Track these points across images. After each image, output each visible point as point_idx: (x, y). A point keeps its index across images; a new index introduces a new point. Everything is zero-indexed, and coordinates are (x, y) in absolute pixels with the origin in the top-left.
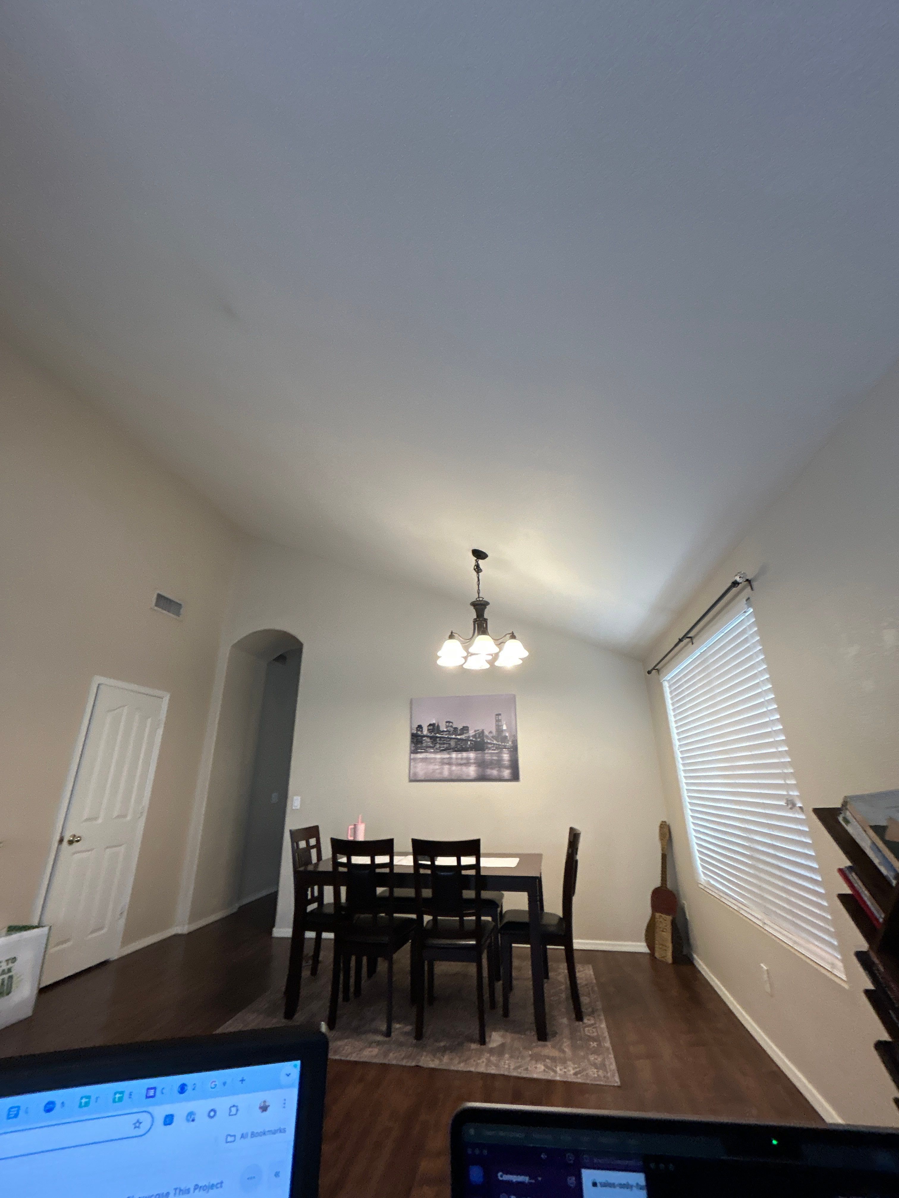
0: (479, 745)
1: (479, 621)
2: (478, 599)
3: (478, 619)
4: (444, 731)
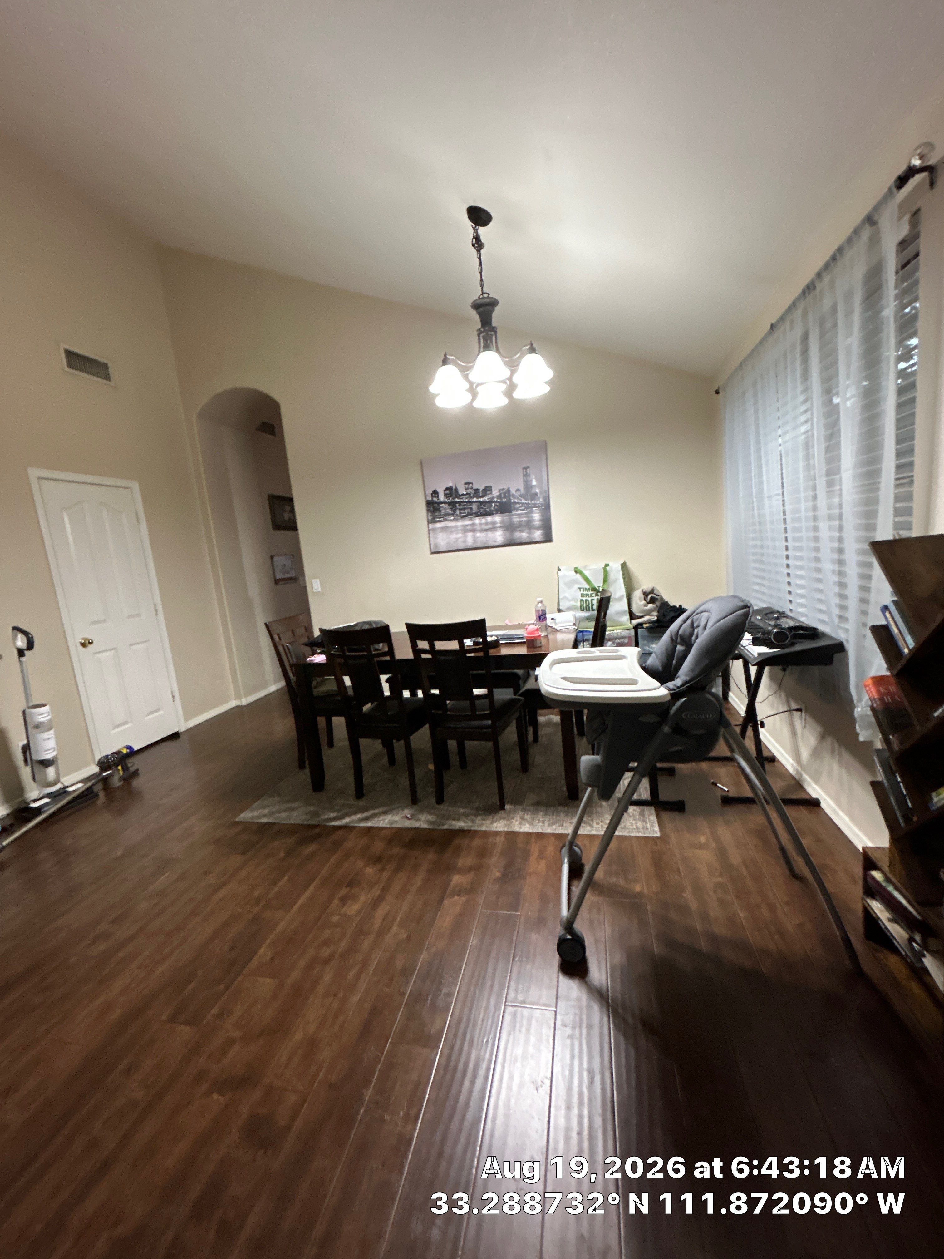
0: (505, 508)
1: (485, 331)
2: (481, 297)
3: (482, 330)
4: (463, 495)
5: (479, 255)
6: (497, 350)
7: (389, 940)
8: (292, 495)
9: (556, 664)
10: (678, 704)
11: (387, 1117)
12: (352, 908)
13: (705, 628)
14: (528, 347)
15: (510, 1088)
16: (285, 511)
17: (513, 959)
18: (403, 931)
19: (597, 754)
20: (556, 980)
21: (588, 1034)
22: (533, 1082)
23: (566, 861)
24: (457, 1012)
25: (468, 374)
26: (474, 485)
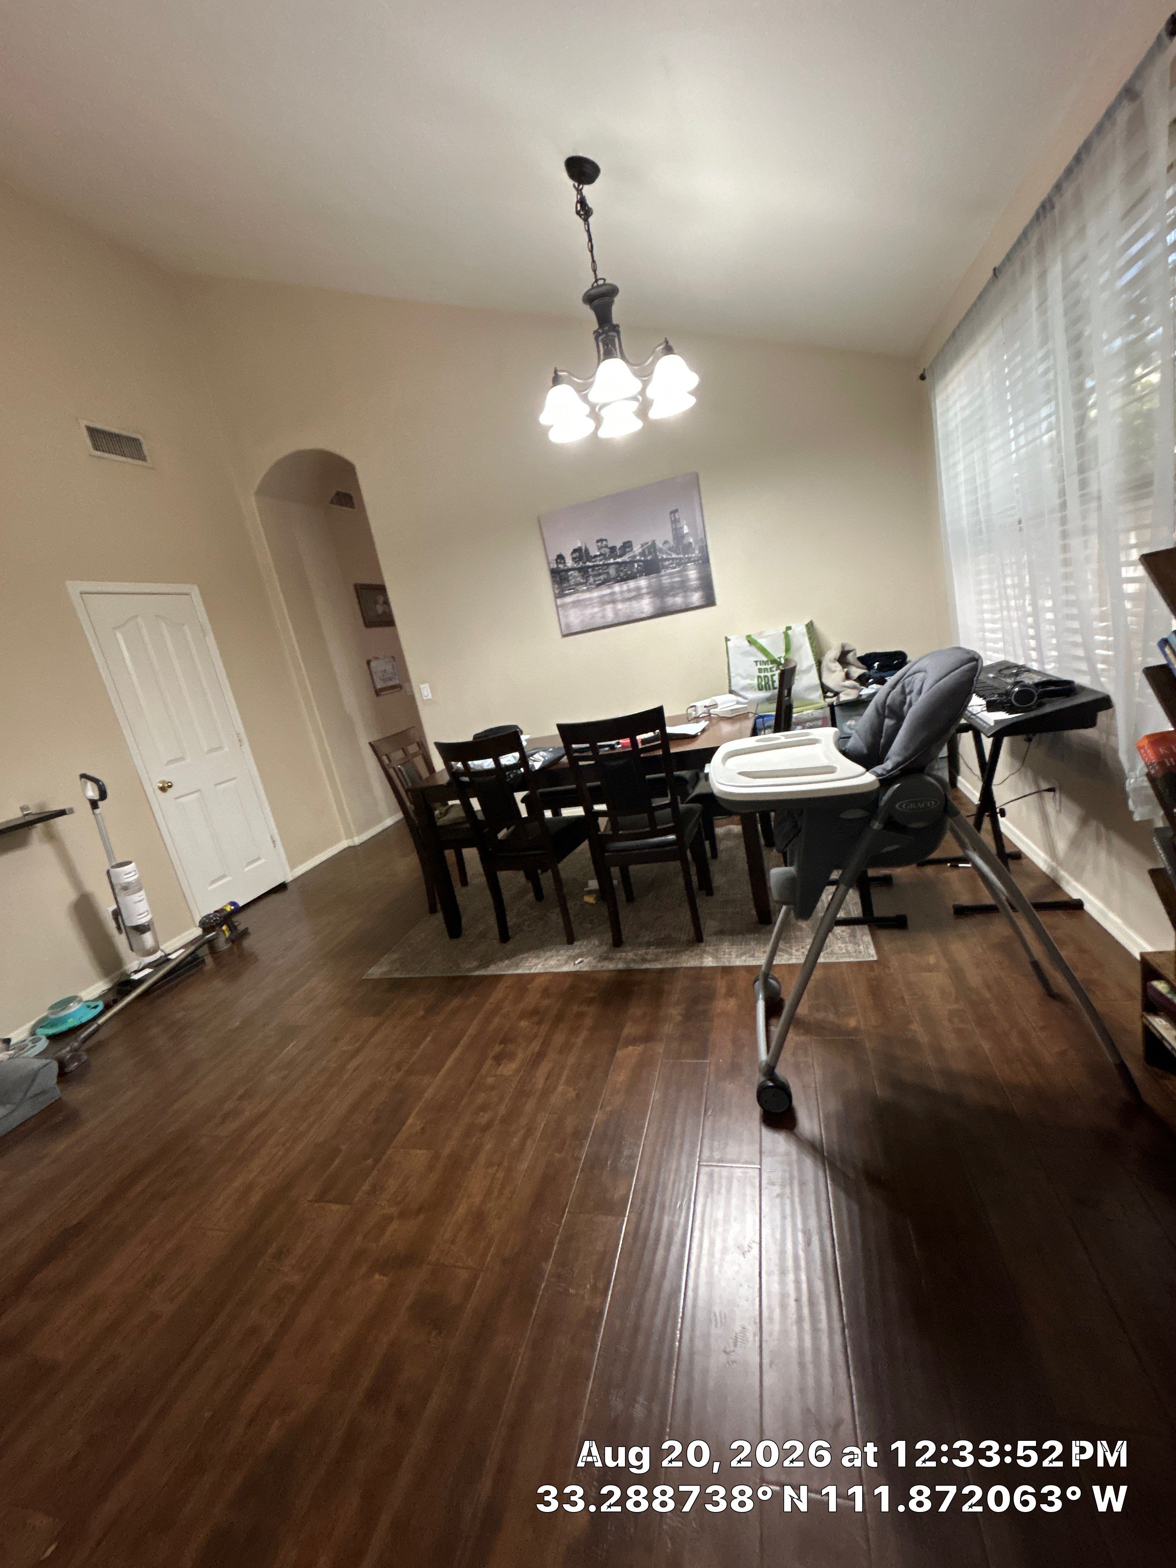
0: (651, 567)
1: (603, 333)
2: (595, 285)
3: (600, 331)
4: (596, 556)
5: (587, 226)
6: (623, 358)
7: (555, 1099)
8: (383, 580)
9: (729, 758)
10: (890, 792)
11: (572, 1291)
12: (509, 1068)
13: (920, 692)
14: (662, 347)
15: (711, 1254)
16: (376, 603)
17: (705, 1114)
18: (571, 1089)
19: (791, 865)
20: (758, 1133)
21: (801, 1192)
22: (739, 1247)
23: (761, 996)
24: (643, 1176)
25: (586, 395)
26: (609, 542)
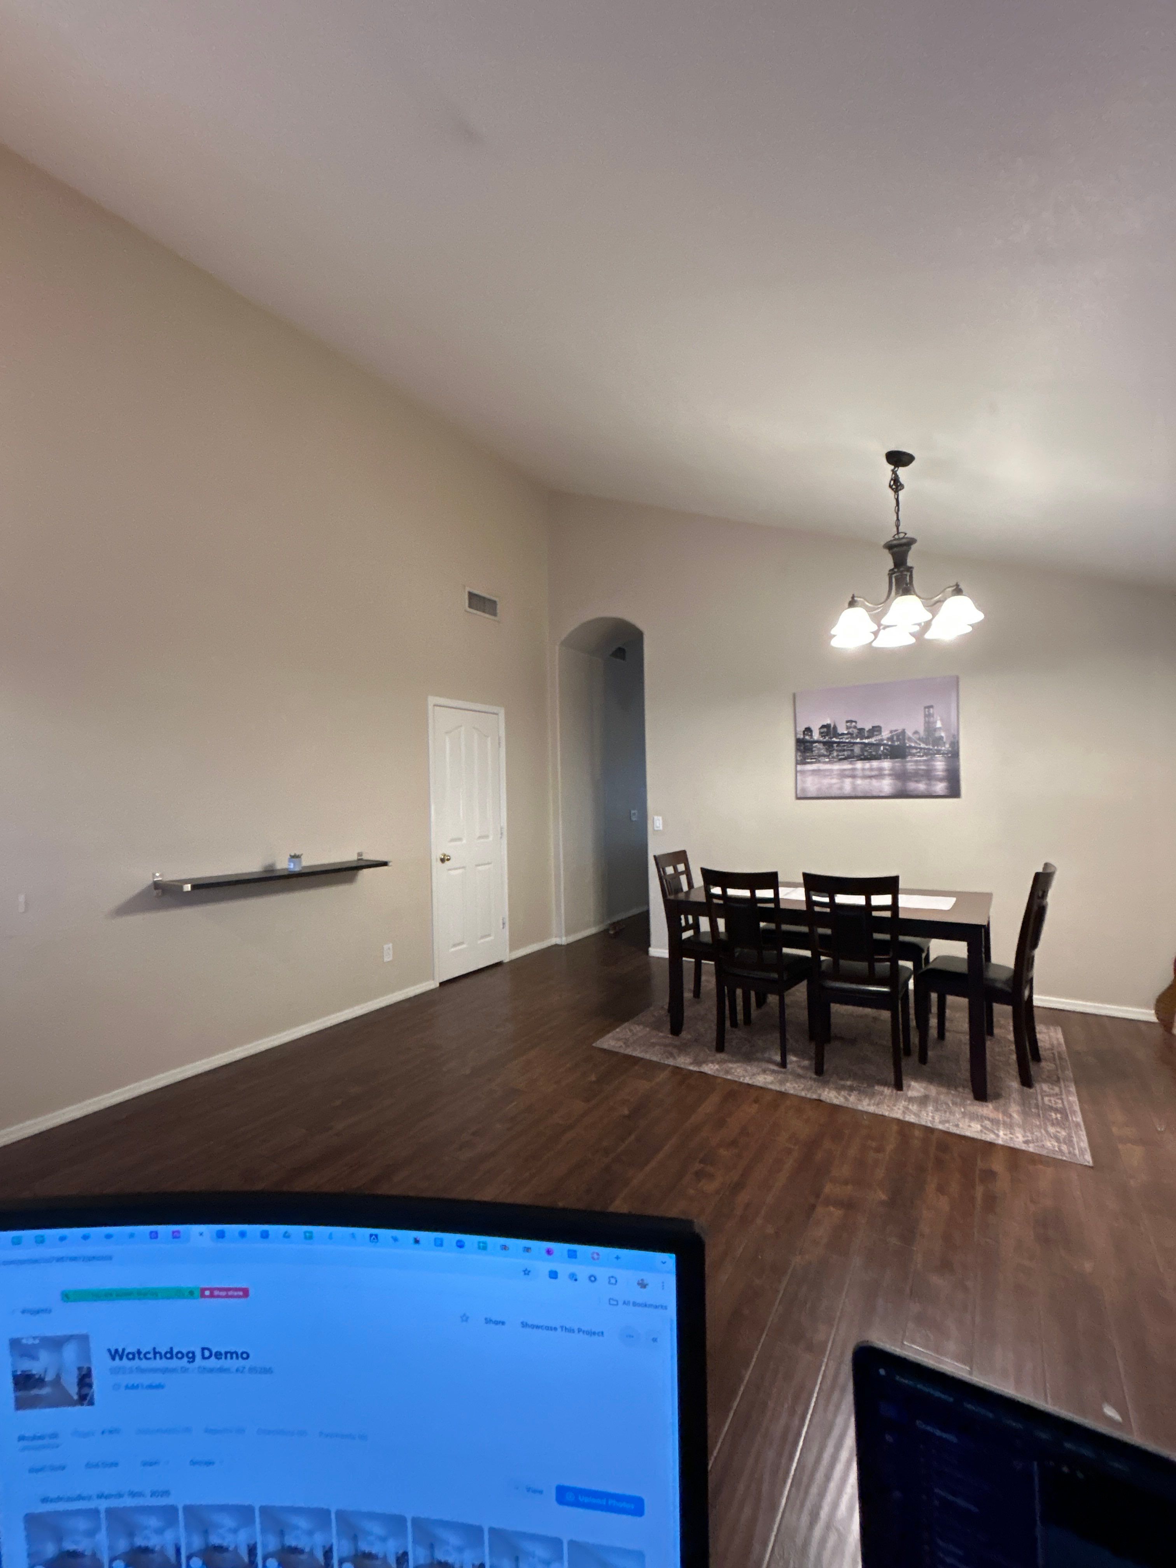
0: (897, 752)
1: (898, 571)
2: (896, 537)
4: (843, 734)
5: (896, 497)
6: (914, 594)
7: (753, 1229)
11: (770, 1404)
14: (952, 589)
17: (911, 1297)
18: (770, 1226)
26: (858, 724)
